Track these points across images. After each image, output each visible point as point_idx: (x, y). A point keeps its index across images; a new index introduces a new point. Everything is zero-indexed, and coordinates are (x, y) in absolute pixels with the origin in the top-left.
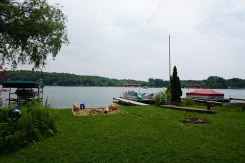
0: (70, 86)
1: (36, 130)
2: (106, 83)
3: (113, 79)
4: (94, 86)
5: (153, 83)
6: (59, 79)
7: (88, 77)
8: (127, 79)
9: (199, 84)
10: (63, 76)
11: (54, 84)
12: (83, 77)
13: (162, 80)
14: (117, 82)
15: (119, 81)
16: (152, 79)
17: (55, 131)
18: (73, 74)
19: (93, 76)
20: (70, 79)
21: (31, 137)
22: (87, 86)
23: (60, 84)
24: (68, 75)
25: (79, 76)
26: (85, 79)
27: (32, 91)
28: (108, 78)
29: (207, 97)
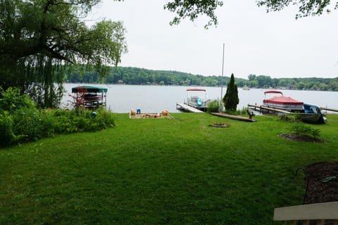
0: (140, 84)
1: (104, 123)
2: (188, 81)
3: (198, 76)
4: (170, 84)
5: (254, 82)
6: (126, 76)
7: (163, 73)
8: (217, 76)
9: (327, 84)
10: (131, 72)
11: (120, 81)
12: (156, 72)
13: (269, 77)
14: (202, 79)
15: (205, 77)
16: (255, 76)
17: (114, 125)
18: (143, 69)
19: (170, 72)
20: (139, 75)
21: (101, 127)
22: (161, 84)
23: (127, 82)
24: (137, 70)
25: (152, 70)
26: (159, 75)
27: (96, 95)
28: (190, 74)
29: (281, 106)
